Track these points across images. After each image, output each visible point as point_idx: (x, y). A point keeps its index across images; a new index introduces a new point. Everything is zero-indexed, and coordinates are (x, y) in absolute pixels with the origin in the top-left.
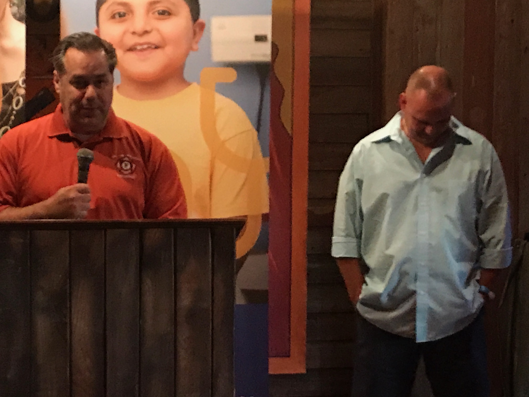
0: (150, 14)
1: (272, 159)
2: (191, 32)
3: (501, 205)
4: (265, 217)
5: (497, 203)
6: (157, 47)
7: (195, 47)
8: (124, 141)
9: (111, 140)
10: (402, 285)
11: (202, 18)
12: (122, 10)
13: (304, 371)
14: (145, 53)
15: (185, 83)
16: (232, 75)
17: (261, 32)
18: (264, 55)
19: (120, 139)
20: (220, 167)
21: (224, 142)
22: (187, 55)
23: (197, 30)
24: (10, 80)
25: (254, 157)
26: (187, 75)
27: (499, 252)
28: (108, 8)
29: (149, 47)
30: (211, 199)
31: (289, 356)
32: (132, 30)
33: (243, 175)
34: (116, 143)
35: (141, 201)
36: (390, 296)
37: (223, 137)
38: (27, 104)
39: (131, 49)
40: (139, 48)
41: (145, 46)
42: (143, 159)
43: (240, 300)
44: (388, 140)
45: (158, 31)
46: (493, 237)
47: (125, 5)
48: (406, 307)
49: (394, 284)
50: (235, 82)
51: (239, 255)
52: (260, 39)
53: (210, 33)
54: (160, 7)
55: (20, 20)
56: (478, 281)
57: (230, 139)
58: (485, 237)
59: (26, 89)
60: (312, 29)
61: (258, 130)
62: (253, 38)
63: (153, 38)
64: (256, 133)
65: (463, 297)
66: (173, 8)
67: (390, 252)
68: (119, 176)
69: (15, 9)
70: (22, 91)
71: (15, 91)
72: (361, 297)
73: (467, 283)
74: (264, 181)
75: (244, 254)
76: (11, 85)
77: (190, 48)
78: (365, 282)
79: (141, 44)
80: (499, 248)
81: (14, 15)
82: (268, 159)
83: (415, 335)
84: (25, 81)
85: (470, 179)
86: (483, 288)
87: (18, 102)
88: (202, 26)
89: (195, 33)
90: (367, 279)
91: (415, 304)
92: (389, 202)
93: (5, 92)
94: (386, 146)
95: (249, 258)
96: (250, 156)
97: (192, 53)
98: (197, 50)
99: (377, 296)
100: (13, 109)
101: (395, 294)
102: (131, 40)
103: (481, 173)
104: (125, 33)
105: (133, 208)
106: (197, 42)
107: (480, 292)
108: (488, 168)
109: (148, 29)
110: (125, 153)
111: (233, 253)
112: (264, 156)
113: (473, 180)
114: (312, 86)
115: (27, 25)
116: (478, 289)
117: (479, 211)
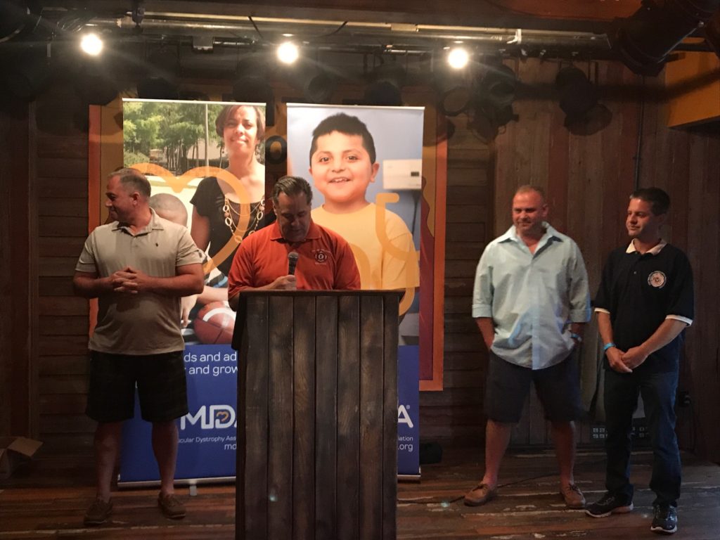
0: (344, 159)
1: (421, 253)
2: (370, 171)
3: (583, 281)
4: (417, 289)
5: (581, 279)
6: (348, 180)
7: (373, 180)
8: (320, 241)
9: (311, 240)
10: (523, 332)
11: (377, 161)
12: (326, 156)
13: (442, 389)
14: (340, 184)
15: (365, 203)
16: (396, 198)
17: (415, 170)
18: (417, 185)
19: (317, 240)
20: (388, 257)
21: (391, 240)
22: (367, 185)
23: (374, 169)
24: (256, 201)
25: (410, 251)
26: (367, 197)
27: (584, 311)
28: (318, 155)
29: (343, 180)
30: (382, 277)
31: (432, 379)
32: (333, 169)
33: (404, 262)
34: (315, 242)
35: (331, 279)
36: (515, 340)
37: (390, 237)
38: (266, 216)
39: (332, 181)
40: (337, 180)
41: (341, 180)
42: (332, 251)
43: (401, 343)
44: (508, 240)
45: (349, 169)
46: (579, 302)
47: (328, 153)
48: (525, 346)
49: (518, 332)
50: (398, 203)
51: (401, 313)
52: (414, 174)
53: (382, 170)
54: (351, 154)
55: (261, 163)
56: (570, 331)
57: (395, 238)
58: (573, 302)
59: (265, 207)
60: (448, 169)
61: (413, 233)
62: (409, 174)
63: (346, 174)
64: (411, 235)
65: (562, 340)
66: (359, 155)
67: (514, 311)
68: (317, 263)
69: (259, 156)
70: (263, 208)
71: (258, 208)
72: (494, 341)
73: (563, 332)
74: (417, 266)
75: (403, 313)
76: (256, 204)
77: (369, 181)
78: (495, 332)
79: (338, 178)
80: (583, 309)
81: (258, 160)
82: (419, 252)
83: (531, 366)
84: (264, 202)
85: (563, 264)
86: (574, 335)
87: (260, 215)
88: (377, 166)
89: (372, 171)
90: (497, 330)
91: (531, 344)
92: (511, 280)
93: (252, 209)
94: (507, 245)
95: (406, 316)
96: (407, 250)
97: (370, 183)
98: (374, 182)
99: (506, 341)
100: (257, 220)
101: (518, 339)
102: (332, 176)
103: (570, 260)
104: (328, 171)
105: (326, 284)
106: (374, 177)
107: (572, 337)
108: (575, 257)
109: (343, 168)
110: (320, 248)
111: (398, 313)
112: (417, 250)
113: (565, 265)
114: (447, 205)
115: (266, 166)
116: (570, 336)
117: (569, 285)
